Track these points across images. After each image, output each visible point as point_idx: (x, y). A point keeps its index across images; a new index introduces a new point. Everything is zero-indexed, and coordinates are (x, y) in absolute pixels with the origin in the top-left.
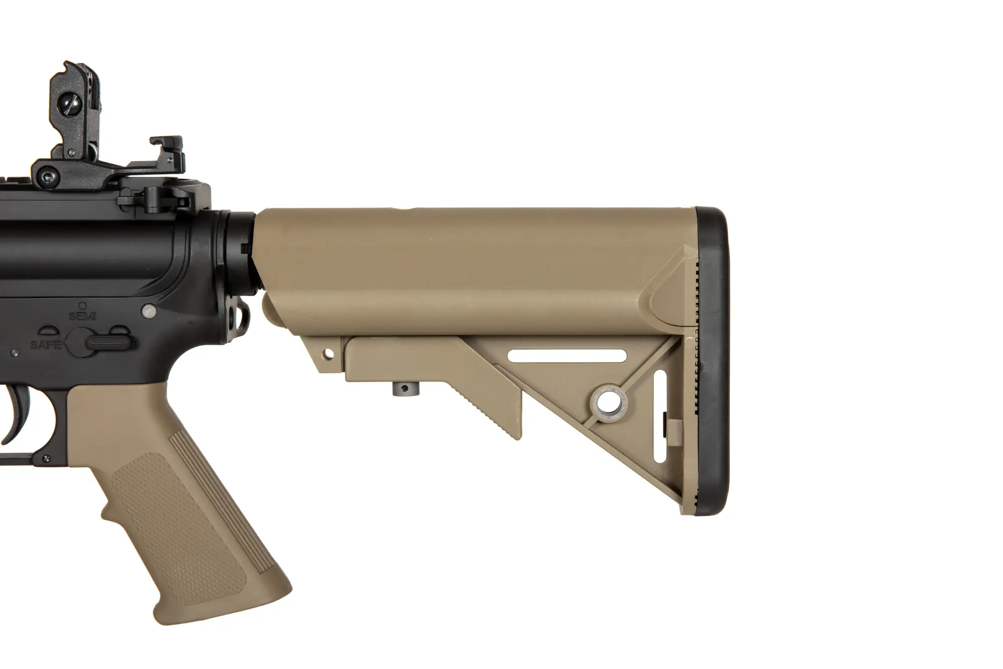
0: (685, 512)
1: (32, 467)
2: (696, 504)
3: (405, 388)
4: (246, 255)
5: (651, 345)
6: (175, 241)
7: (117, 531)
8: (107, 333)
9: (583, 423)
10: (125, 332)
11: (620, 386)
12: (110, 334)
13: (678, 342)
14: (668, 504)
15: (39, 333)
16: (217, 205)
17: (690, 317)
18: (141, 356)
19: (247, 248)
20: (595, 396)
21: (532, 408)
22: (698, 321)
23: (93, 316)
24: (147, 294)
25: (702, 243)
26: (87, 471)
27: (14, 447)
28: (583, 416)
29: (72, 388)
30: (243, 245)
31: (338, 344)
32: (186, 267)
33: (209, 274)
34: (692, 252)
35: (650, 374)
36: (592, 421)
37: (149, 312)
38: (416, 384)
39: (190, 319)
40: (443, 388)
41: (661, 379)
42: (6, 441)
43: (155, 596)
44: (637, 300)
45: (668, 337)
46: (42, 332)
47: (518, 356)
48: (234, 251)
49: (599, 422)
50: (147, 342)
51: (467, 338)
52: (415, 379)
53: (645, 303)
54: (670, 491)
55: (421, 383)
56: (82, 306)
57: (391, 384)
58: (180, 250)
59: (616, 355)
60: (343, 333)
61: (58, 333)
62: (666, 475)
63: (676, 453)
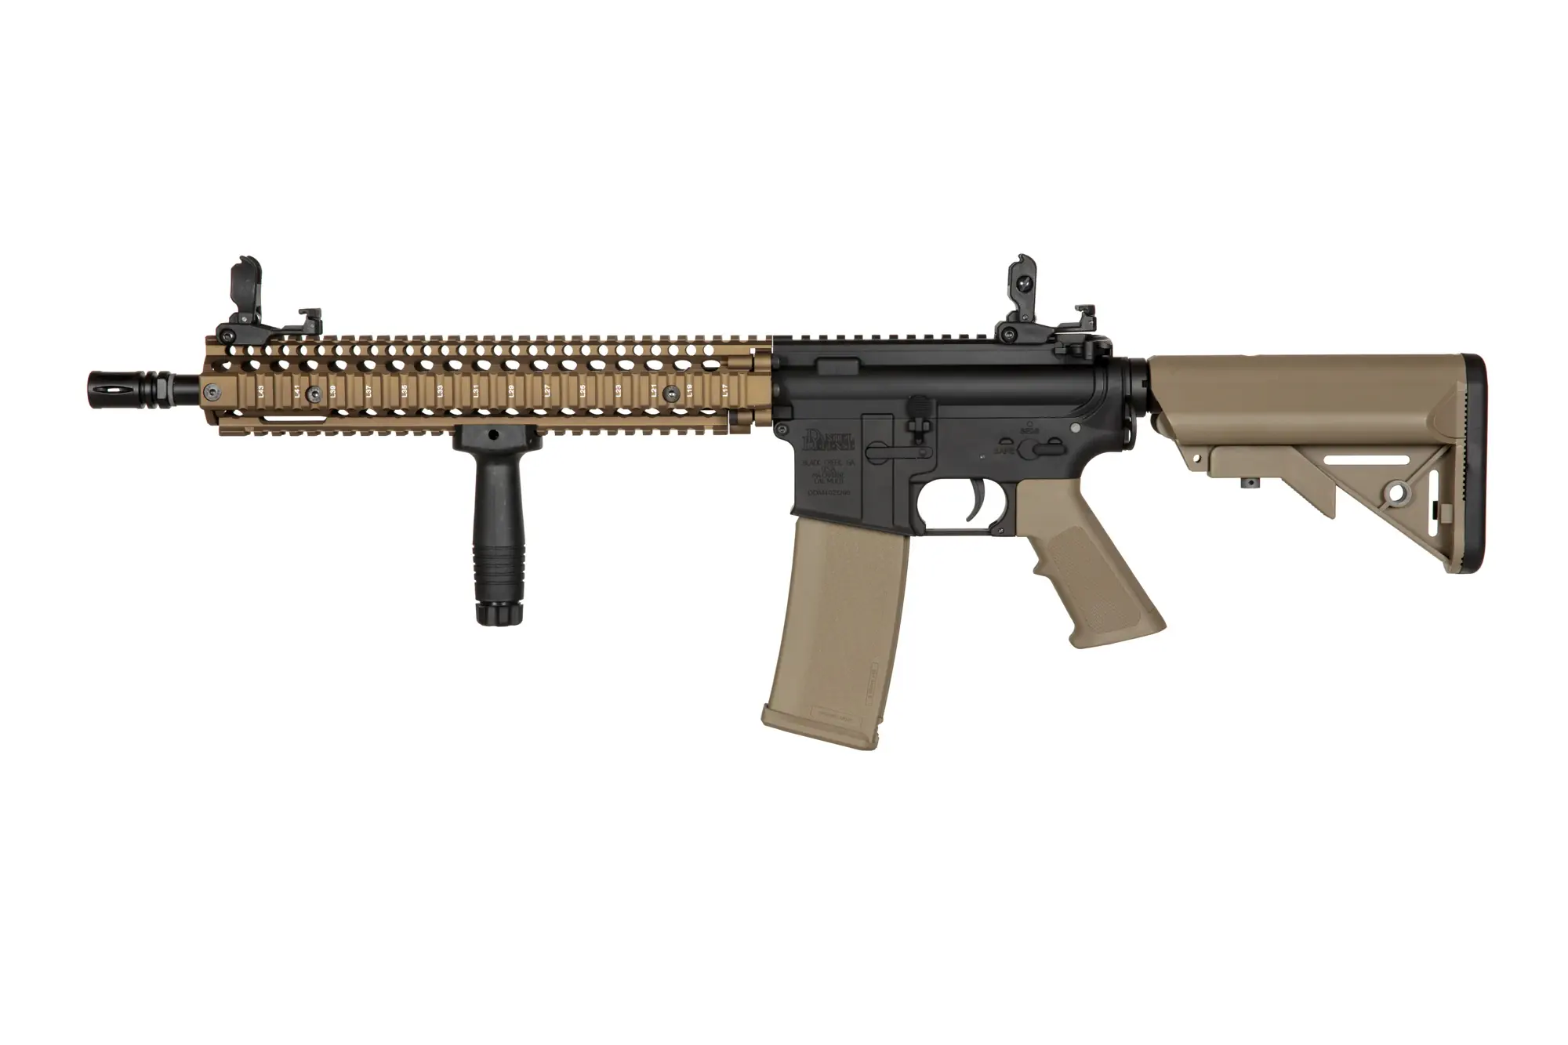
0: (1450, 570)
1: (990, 537)
2: (1462, 564)
3: (1252, 483)
4: (1145, 389)
5: (1428, 452)
6: (1109, 378)
7: (1045, 583)
8: (1046, 442)
9: (1379, 508)
10: (1059, 442)
11: (1406, 481)
12: (1049, 443)
13: (1450, 449)
14: (1437, 564)
15: (1000, 443)
16: (1117, 353)
17: (1460, 431)
18: (1068, 459)
19: (1147, 383)
20: (1387, 489)
21: (1343, 498)
22: (1466, 434)
23: (1037, 431)
24: (1075, 415)
25: (1469, 380)
26: (1026, 539)
27: (975, 524)
28: (1379, 502)
29: (1020, 481)
30: (1143, 382)
31: (1205, 452)
32: (1105, 395)
33: (1119, 402)
34: (1462, 387)
35: (1427, 473)
36: (1385, 506)
37: (1076, 428)
38: (1258, 479)
39: (1106, 433)
40: (1278, 482)
41: (1434, 477)
42: (969, 519)
43: (1070, 626)
44: (1425, 419)
45: (1441, 446)
46: (1003, 442)
47: (1331, 460)
48: (1137, 386)
49: (1390, 507)
50: (1074, 449)
51: (1296, 446)
52: (1256, 476)
53: (1430, 422)
54: (1443, 556)
55: (1261, 479)
56: (1030, 424)
57: (1239, 479)
58: (1100, 385)
59: (1402, 460)
60: (1209, 443)
61: (1013, 442)
62: (1439, 545)
63: (1446, 530)
